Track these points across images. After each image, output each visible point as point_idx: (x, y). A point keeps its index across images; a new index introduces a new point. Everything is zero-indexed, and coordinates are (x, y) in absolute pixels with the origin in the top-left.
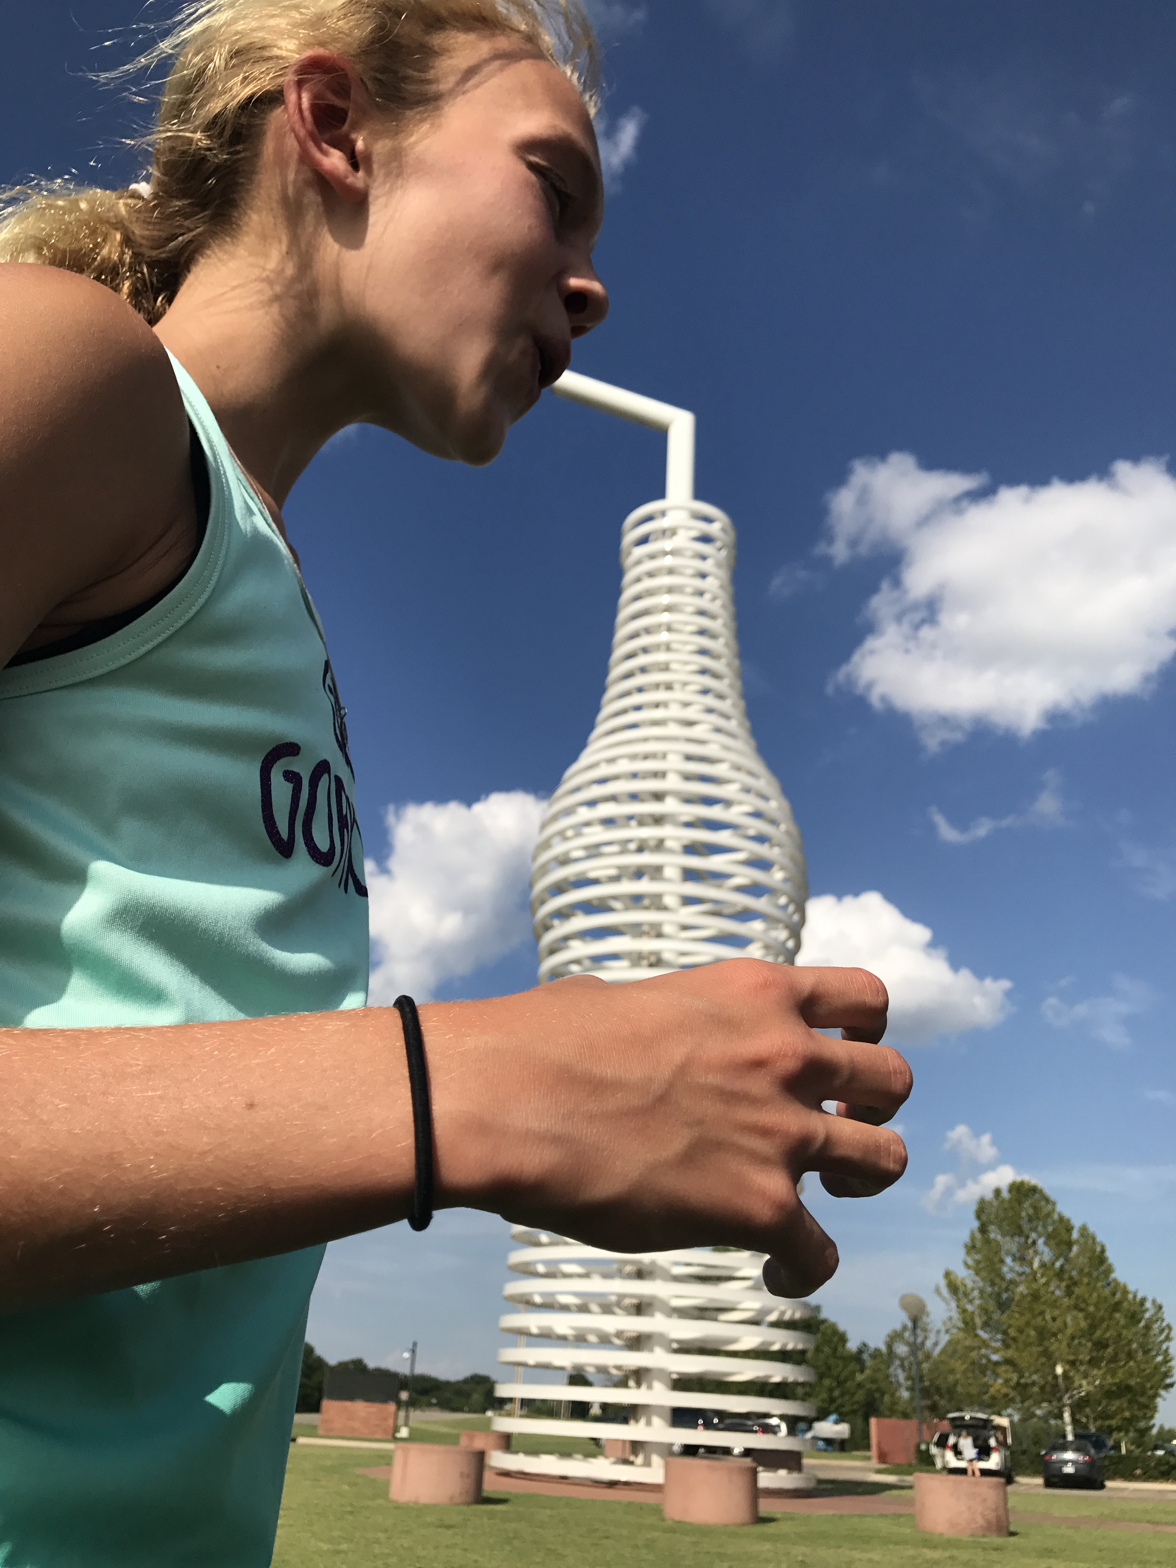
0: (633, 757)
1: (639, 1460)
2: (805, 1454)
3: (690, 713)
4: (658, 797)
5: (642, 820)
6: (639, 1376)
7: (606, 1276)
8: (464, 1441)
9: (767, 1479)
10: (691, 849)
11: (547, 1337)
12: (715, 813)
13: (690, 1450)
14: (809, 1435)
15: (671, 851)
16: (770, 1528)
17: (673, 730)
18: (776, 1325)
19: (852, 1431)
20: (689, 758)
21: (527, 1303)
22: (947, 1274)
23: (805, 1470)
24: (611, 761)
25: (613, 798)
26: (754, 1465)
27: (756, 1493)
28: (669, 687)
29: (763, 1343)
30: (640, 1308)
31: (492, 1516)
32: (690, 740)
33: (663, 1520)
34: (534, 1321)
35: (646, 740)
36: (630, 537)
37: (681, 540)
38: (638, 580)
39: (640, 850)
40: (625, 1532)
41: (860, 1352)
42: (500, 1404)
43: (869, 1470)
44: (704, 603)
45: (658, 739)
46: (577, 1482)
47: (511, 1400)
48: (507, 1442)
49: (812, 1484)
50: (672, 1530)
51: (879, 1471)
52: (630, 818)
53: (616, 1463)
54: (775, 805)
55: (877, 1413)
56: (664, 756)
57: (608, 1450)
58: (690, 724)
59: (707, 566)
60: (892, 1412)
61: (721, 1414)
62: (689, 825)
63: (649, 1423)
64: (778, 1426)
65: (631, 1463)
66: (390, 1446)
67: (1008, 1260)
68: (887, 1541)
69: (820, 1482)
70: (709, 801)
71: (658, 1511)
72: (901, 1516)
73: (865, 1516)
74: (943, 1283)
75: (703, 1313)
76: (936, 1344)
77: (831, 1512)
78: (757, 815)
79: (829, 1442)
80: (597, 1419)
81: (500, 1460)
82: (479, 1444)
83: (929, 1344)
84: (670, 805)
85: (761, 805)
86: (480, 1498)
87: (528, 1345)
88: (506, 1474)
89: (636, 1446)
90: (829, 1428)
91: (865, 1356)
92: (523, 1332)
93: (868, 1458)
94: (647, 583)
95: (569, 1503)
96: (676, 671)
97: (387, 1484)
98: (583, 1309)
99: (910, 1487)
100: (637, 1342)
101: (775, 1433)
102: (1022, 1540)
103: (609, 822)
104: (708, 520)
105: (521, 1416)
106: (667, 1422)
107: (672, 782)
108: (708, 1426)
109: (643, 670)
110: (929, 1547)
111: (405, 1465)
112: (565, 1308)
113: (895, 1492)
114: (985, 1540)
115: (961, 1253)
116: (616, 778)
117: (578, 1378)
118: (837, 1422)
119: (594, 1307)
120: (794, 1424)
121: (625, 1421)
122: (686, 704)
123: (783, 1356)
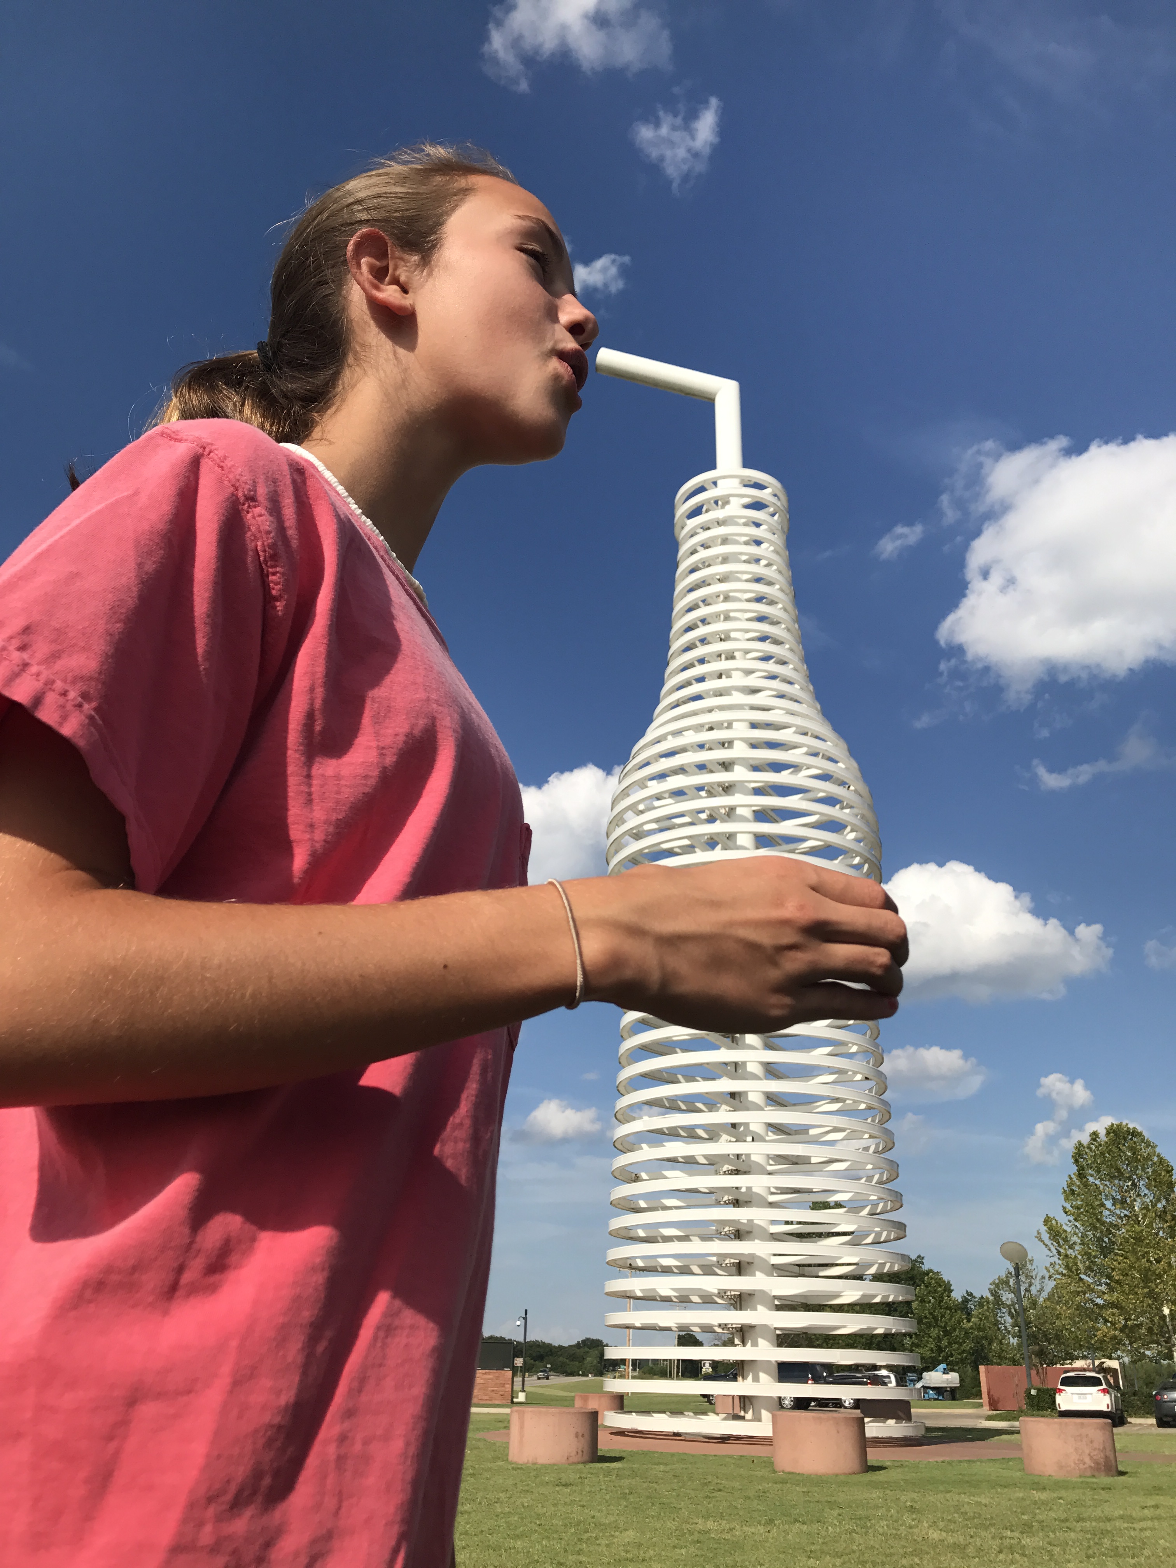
0: (699, 728)
1: (749, 1415)
2: (912, 1404)
3: (753, 681)
4: (726, 766)
5: (710, 791)
6: (743, 1333)
7: (705, 1238)
8: (578, 1403)
9: (874, 1429)
10: (761, 815)
11: (651, 1300)
12: (784, 778)
13: (801, 1404)
14: (919, 1385)
15: (744, 819)
16: (880, 1476)
17: (737, 698)
18: (878, 1278)
19: (962, 1380)
20: (754, 725)
21: (630, 1267)
22: (1047, 1221)
23: (913, 1419)
24: (678, 733)
25: (681, 770)
26: (862, 1415)
27: (864, 1443)
28: (731, 657)
29: (863, 1296)
30: (740, 1267)
31: (608, 1473)
32: (753, 708)
33: (775, 1472)
34: (638, 1285)
35: (710, 710)
36: (682, 510)
37: (734, 508)
38: (694, 552)
39: (711, 819)
40: (737, 1485)
41: (965, 1301)
42: (614, 1366)
43: (979, 1417)
44: (758, 569)
45: (722, 708)
46: (691, 1438)
47: (623, 1362)
48: (620, 1402)
49: (922, 1432)
50: (784, 1482)
51: (989, 1418)
52: (700, 788)
53: (725, 1419)
54: (844, 767)
55: (987, 1361)
56: (730, 726)
57: (719, 1407)
58: (755, 691)
59: (760, 532)
60: (1001, 1359)
61: (828, 1367)
62: (758, 792)
63: (756, 1379)
64: (889, 1377)
65: (742, 1418)
66: (507, 1411)
67: (1109, 1204)
68: (995, 1484)
69: (928, 1429)
70: (777, 767)
71: (769, 1464)
72: (1009, 1460)
73: (974, 1462)
74: (1044, 1229)
75: (802, 1269)
76: (1041, 1290)
77: (940, 1459)
78: (825, 777)
79: (939, 1390)
80: (708, 1378)
81: (613, 1419)
82: (592, 1405)
83: (1034, 1290)
84: (739, 774)
85: (829, 766)
86: (595, 1457)
87: (636, 1309)
88: (621, 1433)
89: (745, 1401)
90: (937, 1377)
91: (971, 1305)
92: (628, 1296)
93: (981, 1405)
94: (703, 554)
95: (683, 1458)
96: (736, 639)
97: (507, 1446)
98: (685, 1271)
99: (1018, 1432)
100: (740, 1301)
101: (885, 1384)
102: (1130, 1479)
103: (679, 794)
104: (759, 486)
105: (634, 1378)
106: (772, 1377)
107: (740, 750)
108: (818, 1380)
109: (703, 641)
110: (1037, 1490)
111: (522, 1427)
112: (667, 1271)
113: (1004, 1437)
114: (1094, 1480)
115: (1061, 1200)
116: (683, 750)
117: (687, 1339)
118: (945, 1372)
119: (696, 1269)
120: (902, 1374)
121: (734, 1378)
122: (748, 672)
123: (887, 1308)
